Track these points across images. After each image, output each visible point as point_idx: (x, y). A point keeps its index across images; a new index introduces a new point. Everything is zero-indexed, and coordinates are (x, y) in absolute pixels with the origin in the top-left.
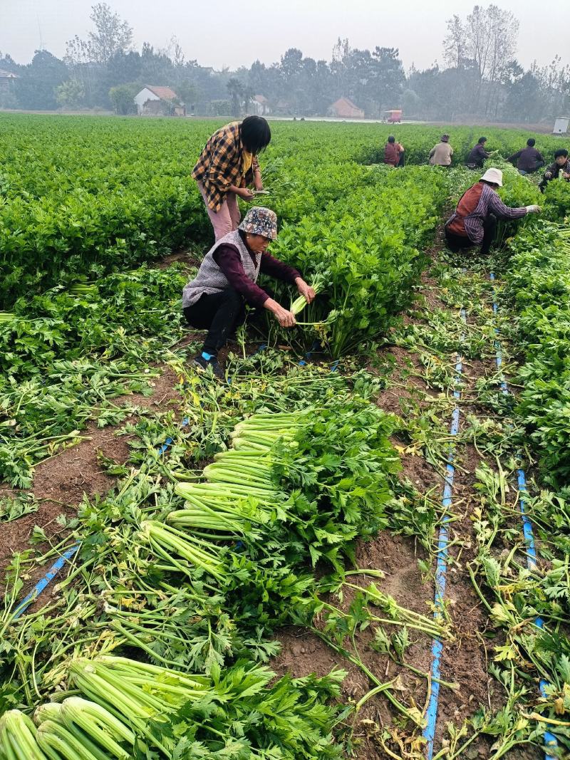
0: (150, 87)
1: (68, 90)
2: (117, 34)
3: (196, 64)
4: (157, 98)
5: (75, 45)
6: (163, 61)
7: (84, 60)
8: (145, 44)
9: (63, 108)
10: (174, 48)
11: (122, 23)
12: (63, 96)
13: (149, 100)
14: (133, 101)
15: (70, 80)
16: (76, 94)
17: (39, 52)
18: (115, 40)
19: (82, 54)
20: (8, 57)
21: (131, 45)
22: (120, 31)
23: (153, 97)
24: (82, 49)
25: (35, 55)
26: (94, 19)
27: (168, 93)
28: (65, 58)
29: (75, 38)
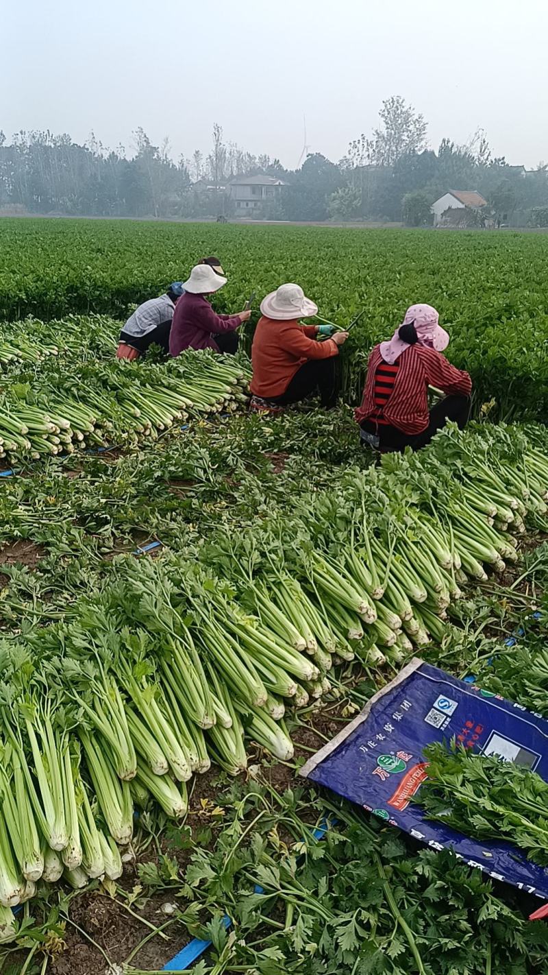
0: (454, 192)
1: (342, 197)
2: (407, 131)
3: (503, 163)
4: (462, 206)
5: (360, 146)
6: (464, 160)
7: (366, 162)
8: (444, 141)
9: (333, 219)
10: (478, 144)
11: (416, 117)
12: (336, 204)
13: (450, 208)
14: (429, 210)
15: (346, 186)
16: (351, 202)
17: (312, 155)
18: (404, 138)
19: (366, 156)
20: (277, 162)
21: (423, 143)
22: (411, 128)
23: (457, 204)
24: (368, 150)
25: (306, 159)
26: (383, 116)
27: (475, 199)
28: (341, 161)
29: (360, 138)
